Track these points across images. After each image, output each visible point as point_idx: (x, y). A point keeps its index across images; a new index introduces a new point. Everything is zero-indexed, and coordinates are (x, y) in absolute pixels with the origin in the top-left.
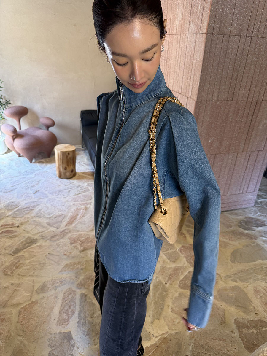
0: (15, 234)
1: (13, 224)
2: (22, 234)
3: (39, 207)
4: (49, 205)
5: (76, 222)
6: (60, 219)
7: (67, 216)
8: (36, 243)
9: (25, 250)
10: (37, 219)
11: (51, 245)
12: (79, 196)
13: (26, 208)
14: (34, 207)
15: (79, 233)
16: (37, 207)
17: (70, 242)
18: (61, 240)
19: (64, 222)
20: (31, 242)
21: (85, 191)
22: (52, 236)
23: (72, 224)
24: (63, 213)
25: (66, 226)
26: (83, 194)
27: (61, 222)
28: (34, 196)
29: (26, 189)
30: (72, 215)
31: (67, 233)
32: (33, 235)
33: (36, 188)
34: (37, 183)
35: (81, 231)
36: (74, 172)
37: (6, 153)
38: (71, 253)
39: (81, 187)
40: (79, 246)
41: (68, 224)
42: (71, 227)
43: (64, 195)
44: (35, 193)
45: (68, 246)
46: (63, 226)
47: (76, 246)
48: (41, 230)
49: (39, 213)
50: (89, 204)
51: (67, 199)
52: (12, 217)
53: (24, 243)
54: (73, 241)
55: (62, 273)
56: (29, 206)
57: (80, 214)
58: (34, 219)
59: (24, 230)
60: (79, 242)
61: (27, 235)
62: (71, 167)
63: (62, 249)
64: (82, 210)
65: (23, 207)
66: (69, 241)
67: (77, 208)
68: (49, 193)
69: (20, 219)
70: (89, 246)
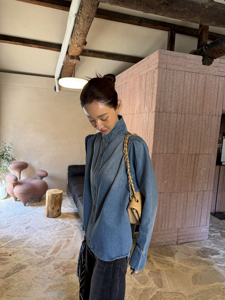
0: (8, 261)
1: (6, 253)
2: (13, 261)
3: (30, 240)
4: (37, 238)
5: (59, 251)
6: (46, 249)
7: (52, 246)
8: (24, 269)
9: (15, 274)
10: (27, 249)
11: (37, 270)
12: (63, 231)
13: (18, 240)
14: (25, 239)
15: (63, 260)
16: (28, 239)
17: (55, 268)
18: (47, 266)
19: (49, 251)
20: (21, 267)
21: (68, 227)
22: (39, 262)
23: (56, 253)
24: (49, 244)
25: (51, 254)
26: (66, 229)
27: (47, 251)
28: (26, 230)
29: (20, 226)
30: (56, 245)
31: (52, 260)
32: (22, 262)
33: (27, 225)
34: (29, 221)
35: (64, 259)
36: (59, 212)
37: (5, 198)
38: (54, 276)
39: (65, 224)
40: (61, 271)
41: (53, 253)
42: (55, 255)
43: (50, 230)
44: (27, 228)
45: (52, 270)
46: (48, 255)
47: (59, 271)
48: (29, 258)
49: (29, 244)
50: (71, 237)
51: (53, 233)
52: (6, 247)
53: (15, 268)
54: (57, 267)
55: (46, 293)
56: (21, 239)
57: (63, 246)
58: (25, 249)
59: (15, 258)
60: (62, 267)
61: (17, 262)
62: (58, 208)
63: (47, 273)
64: (65, 242)
65: (16, 239)
66: (53, 266)
67: (61, 241)
68: (38, 228)
69: (12, 249)
70: (70, 271)
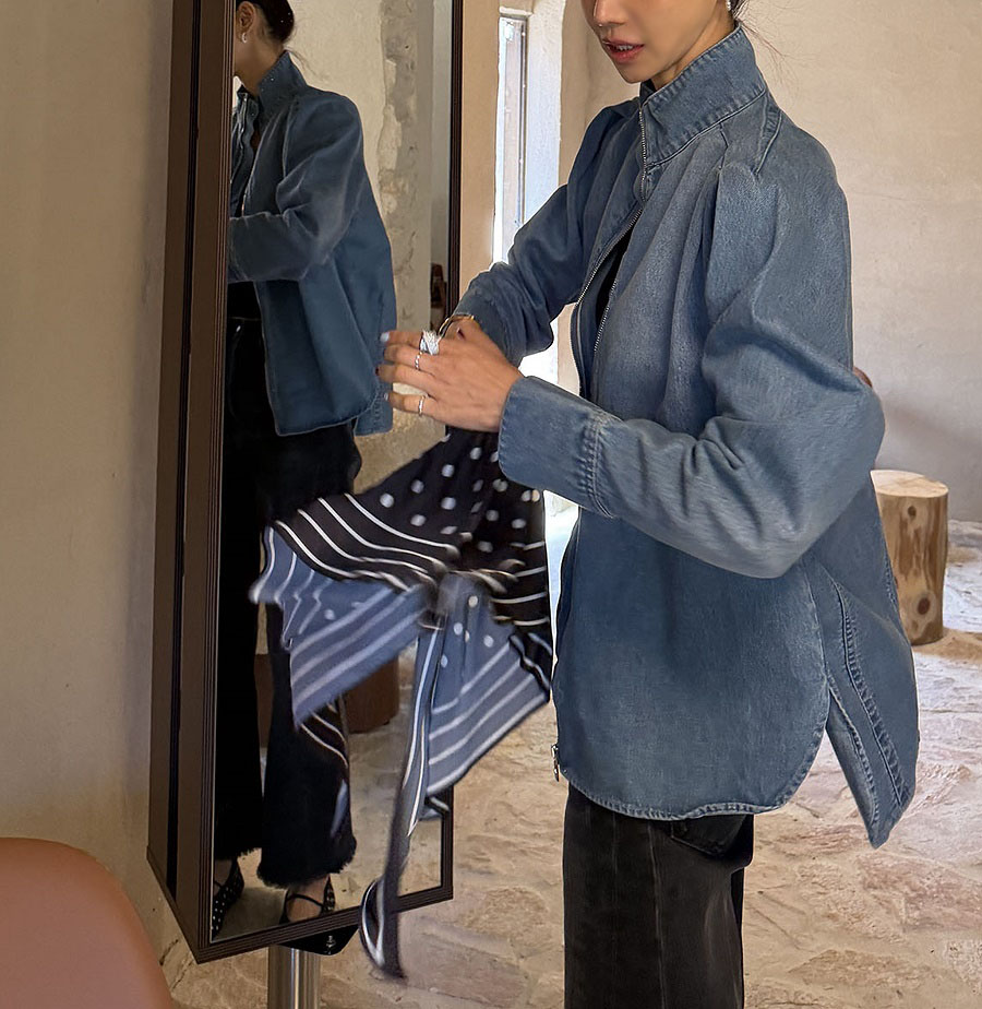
17: (864, 880)
21: (971, 709)
35: (924, 855)
45: (849, 887)
47: (887, 902)
54: (879, 879)
62: (921, 585)
63: (820, 893)
66: (858, 872)
70: (950, 915)
